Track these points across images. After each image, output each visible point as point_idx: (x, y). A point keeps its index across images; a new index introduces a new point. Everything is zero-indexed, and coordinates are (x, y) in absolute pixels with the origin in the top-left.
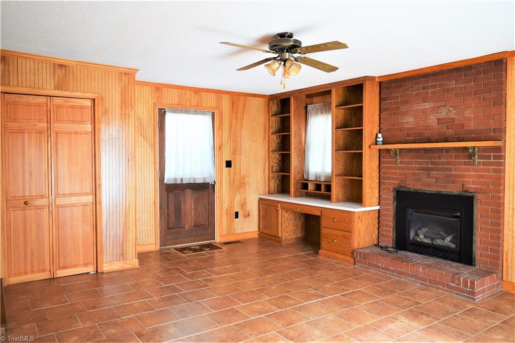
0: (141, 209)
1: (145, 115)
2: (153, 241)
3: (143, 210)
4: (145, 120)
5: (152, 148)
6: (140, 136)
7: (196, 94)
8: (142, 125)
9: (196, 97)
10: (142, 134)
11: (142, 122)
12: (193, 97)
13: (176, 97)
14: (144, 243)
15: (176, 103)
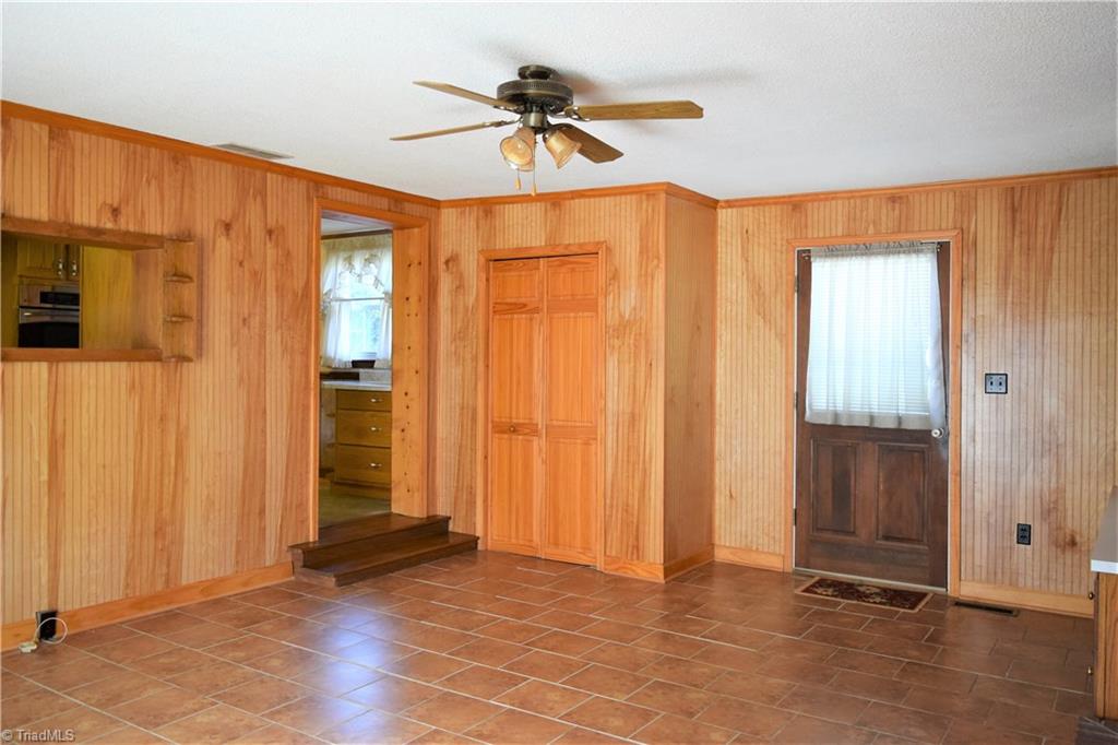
0: (755, 472)
1: (767, 269)
2: (779, 548)
3: (761, 475)
4: (767, 279)
5: (781, 341)
6: (756, 316)
7: (894, 202)
8: (761, 292)
9: (894, 210)
10: (761, 310)
11: (762, 285)
12: (884, 211)
13: (840, 218)
14: (760, 548)
15: (840, 234)
